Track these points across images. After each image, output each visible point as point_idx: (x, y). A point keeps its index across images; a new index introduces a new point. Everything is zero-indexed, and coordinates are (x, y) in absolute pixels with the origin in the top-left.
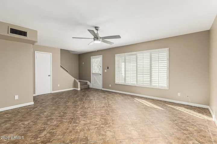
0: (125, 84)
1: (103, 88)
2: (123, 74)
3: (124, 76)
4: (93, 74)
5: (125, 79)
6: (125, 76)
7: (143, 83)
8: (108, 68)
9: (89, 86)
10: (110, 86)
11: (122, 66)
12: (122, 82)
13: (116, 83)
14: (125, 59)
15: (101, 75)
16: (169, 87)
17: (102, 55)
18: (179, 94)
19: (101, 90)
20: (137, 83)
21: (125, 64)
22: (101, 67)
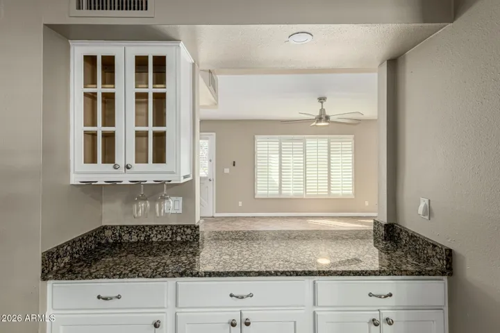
0: (282, 197)
1: (216, 212)
3: (278, 183)
5: (281, 187)
6: (280, 184)
7: (317, 192)
8: (234, 165)
10: (240, 204)
12: (274, 192)
13: (256, 197)
14: (280, 147)
15: (210, 180)
16: (355, 194)
17: (214, 134)
18: (367, 203)
19: (213, 217)
20: (306, 192)
21: (280, 157)
22: (210, 161)
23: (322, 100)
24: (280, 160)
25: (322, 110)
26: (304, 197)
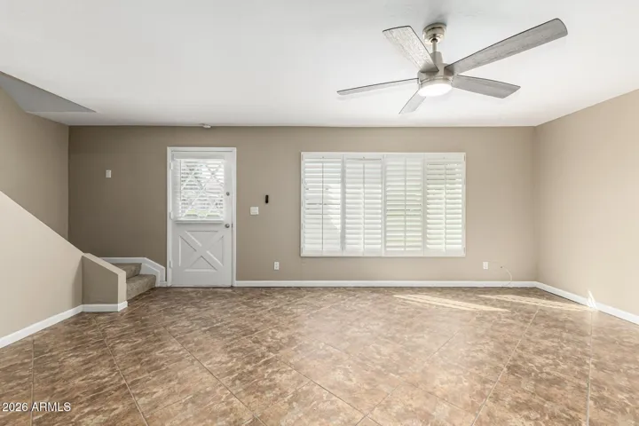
0: (345, 255)
1: (237, 280)
2: (336, 221)
3: (339, 226)
4: (179, 224)
5: (343, 238)
6: (343, 229)
7: (405, 247)
8: (267, 202)
9: (154, 278)
10: (277, 266)
11: (330, 190)
12: (331, 248)
13: (303, 254)
14: (343, 172)
15: (227, 226)
16: (466, 250)
17: (235, 149)
18: (485, 265)
19: (232, 287)
20: (386, 247)
21: (344, 188)
22: (228, 194)
23: (434, 29)
24: (344, 193)
25: (435, 55)
26: (383, 255)
